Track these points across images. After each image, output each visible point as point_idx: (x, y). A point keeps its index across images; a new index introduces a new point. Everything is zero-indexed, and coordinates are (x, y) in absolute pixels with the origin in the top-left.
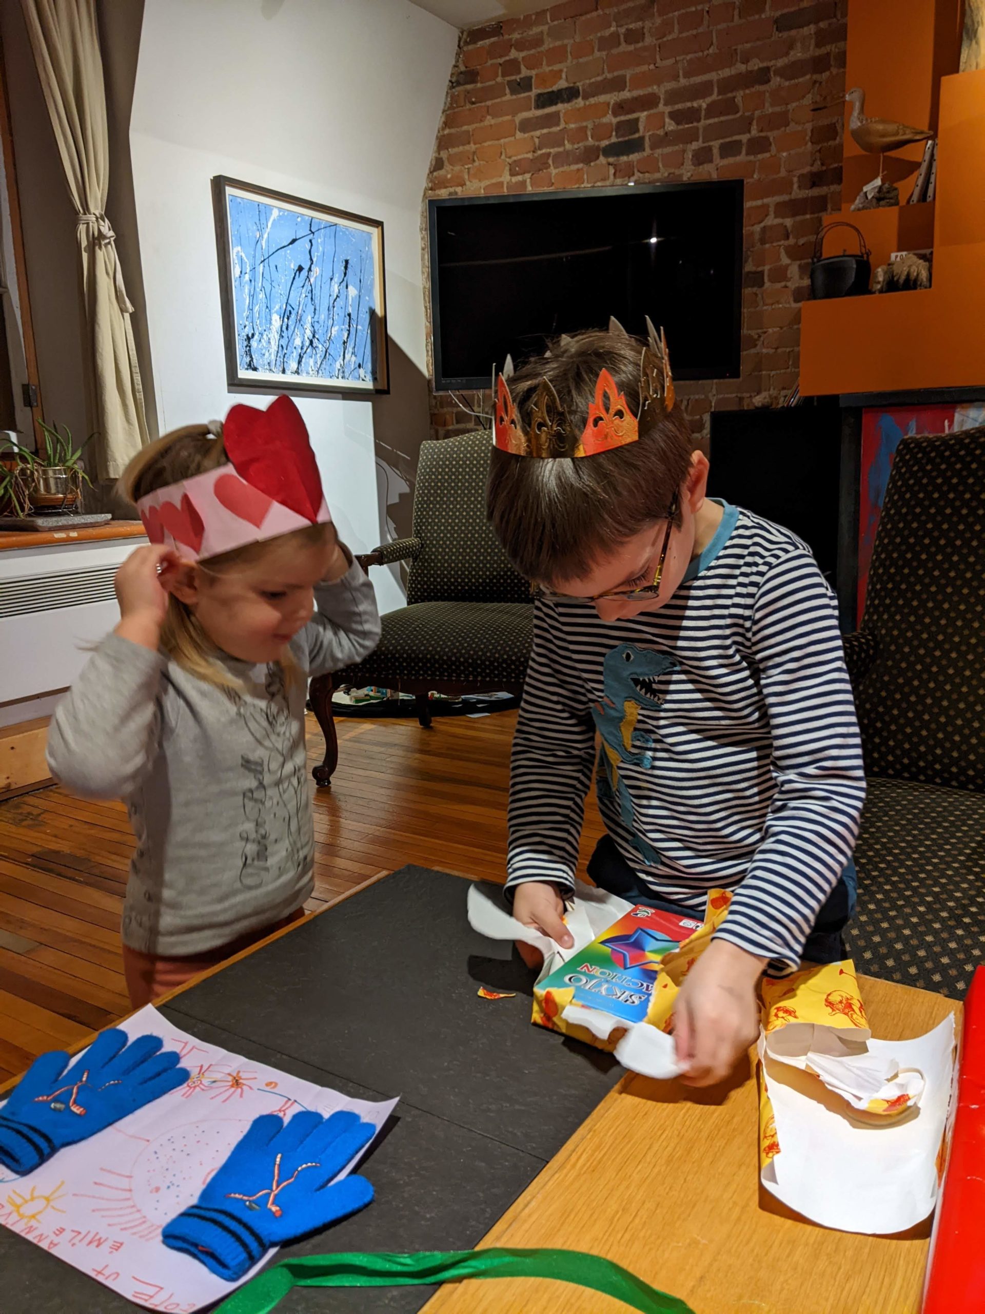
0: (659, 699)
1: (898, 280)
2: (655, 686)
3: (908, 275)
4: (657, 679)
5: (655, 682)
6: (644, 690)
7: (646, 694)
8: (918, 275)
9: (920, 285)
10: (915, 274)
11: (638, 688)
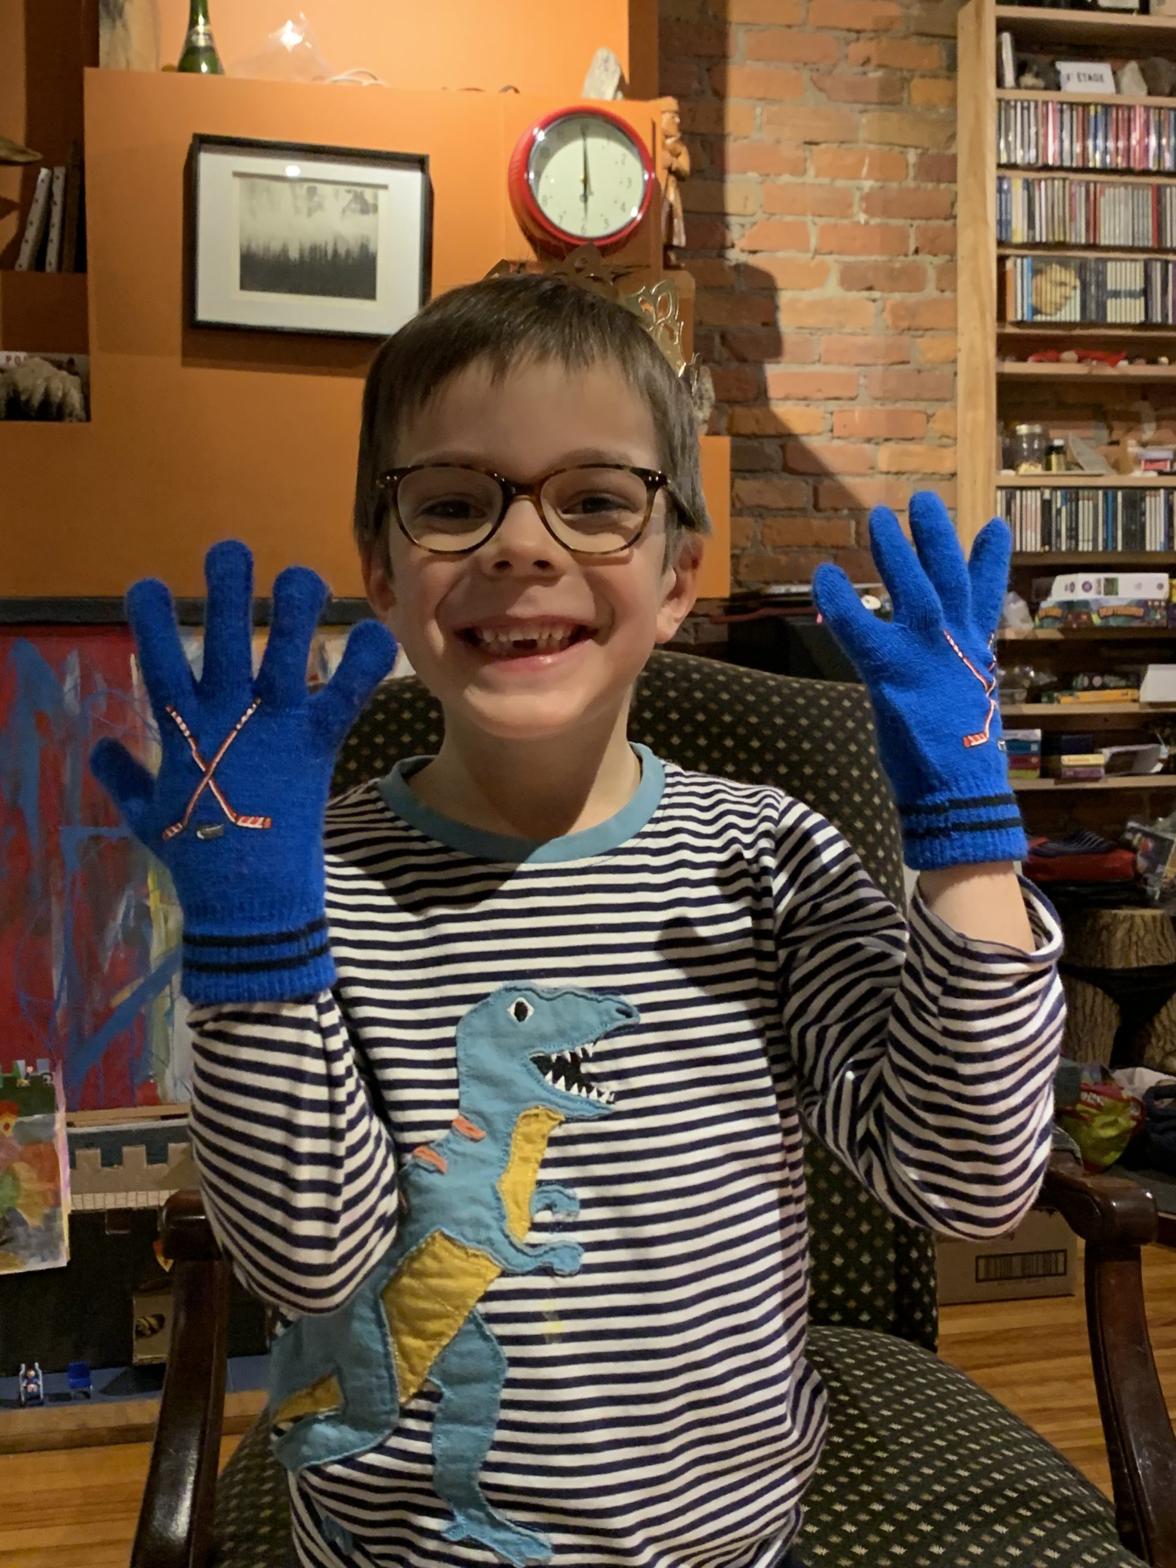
0: (600, 1094)
1: (28, 401)
2: (586, 1068)
3: (47, 393)
4: (591, 1050)
5: (587, 1058)
6: (562, 1080)
7: (568, 1087)
8: (65, 395)
9: (71, 415)
10: (60, 394)
11: (550, 1076)
